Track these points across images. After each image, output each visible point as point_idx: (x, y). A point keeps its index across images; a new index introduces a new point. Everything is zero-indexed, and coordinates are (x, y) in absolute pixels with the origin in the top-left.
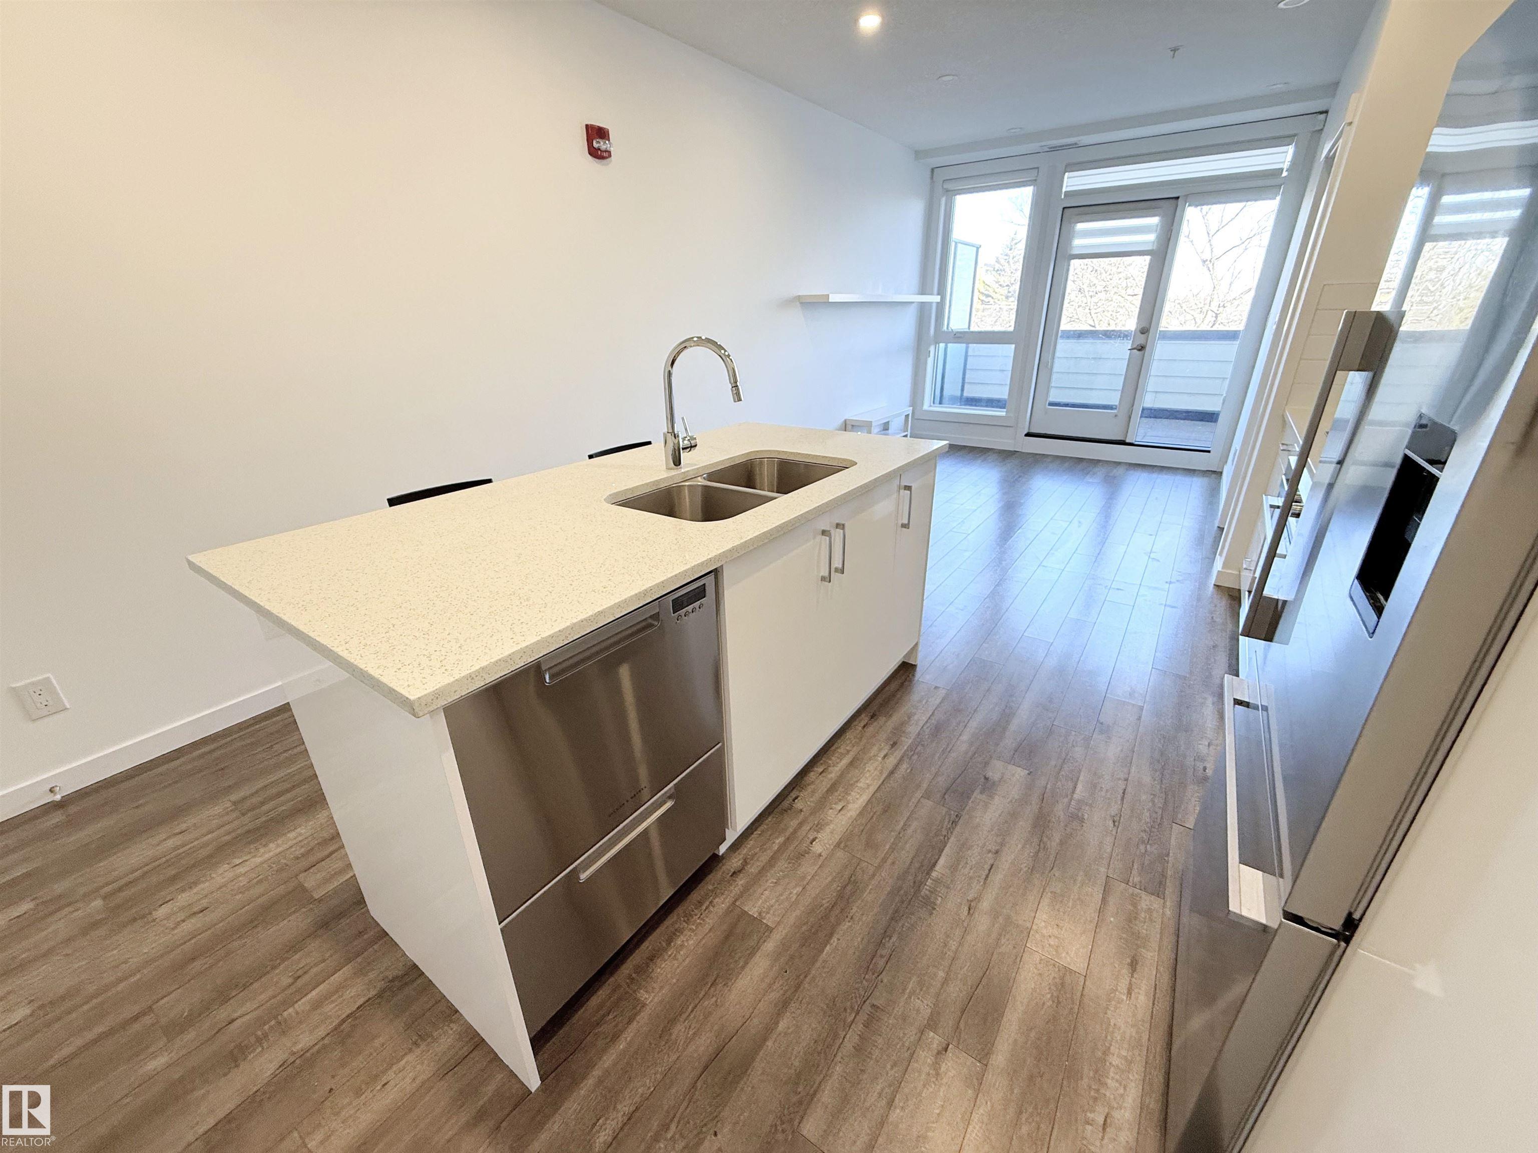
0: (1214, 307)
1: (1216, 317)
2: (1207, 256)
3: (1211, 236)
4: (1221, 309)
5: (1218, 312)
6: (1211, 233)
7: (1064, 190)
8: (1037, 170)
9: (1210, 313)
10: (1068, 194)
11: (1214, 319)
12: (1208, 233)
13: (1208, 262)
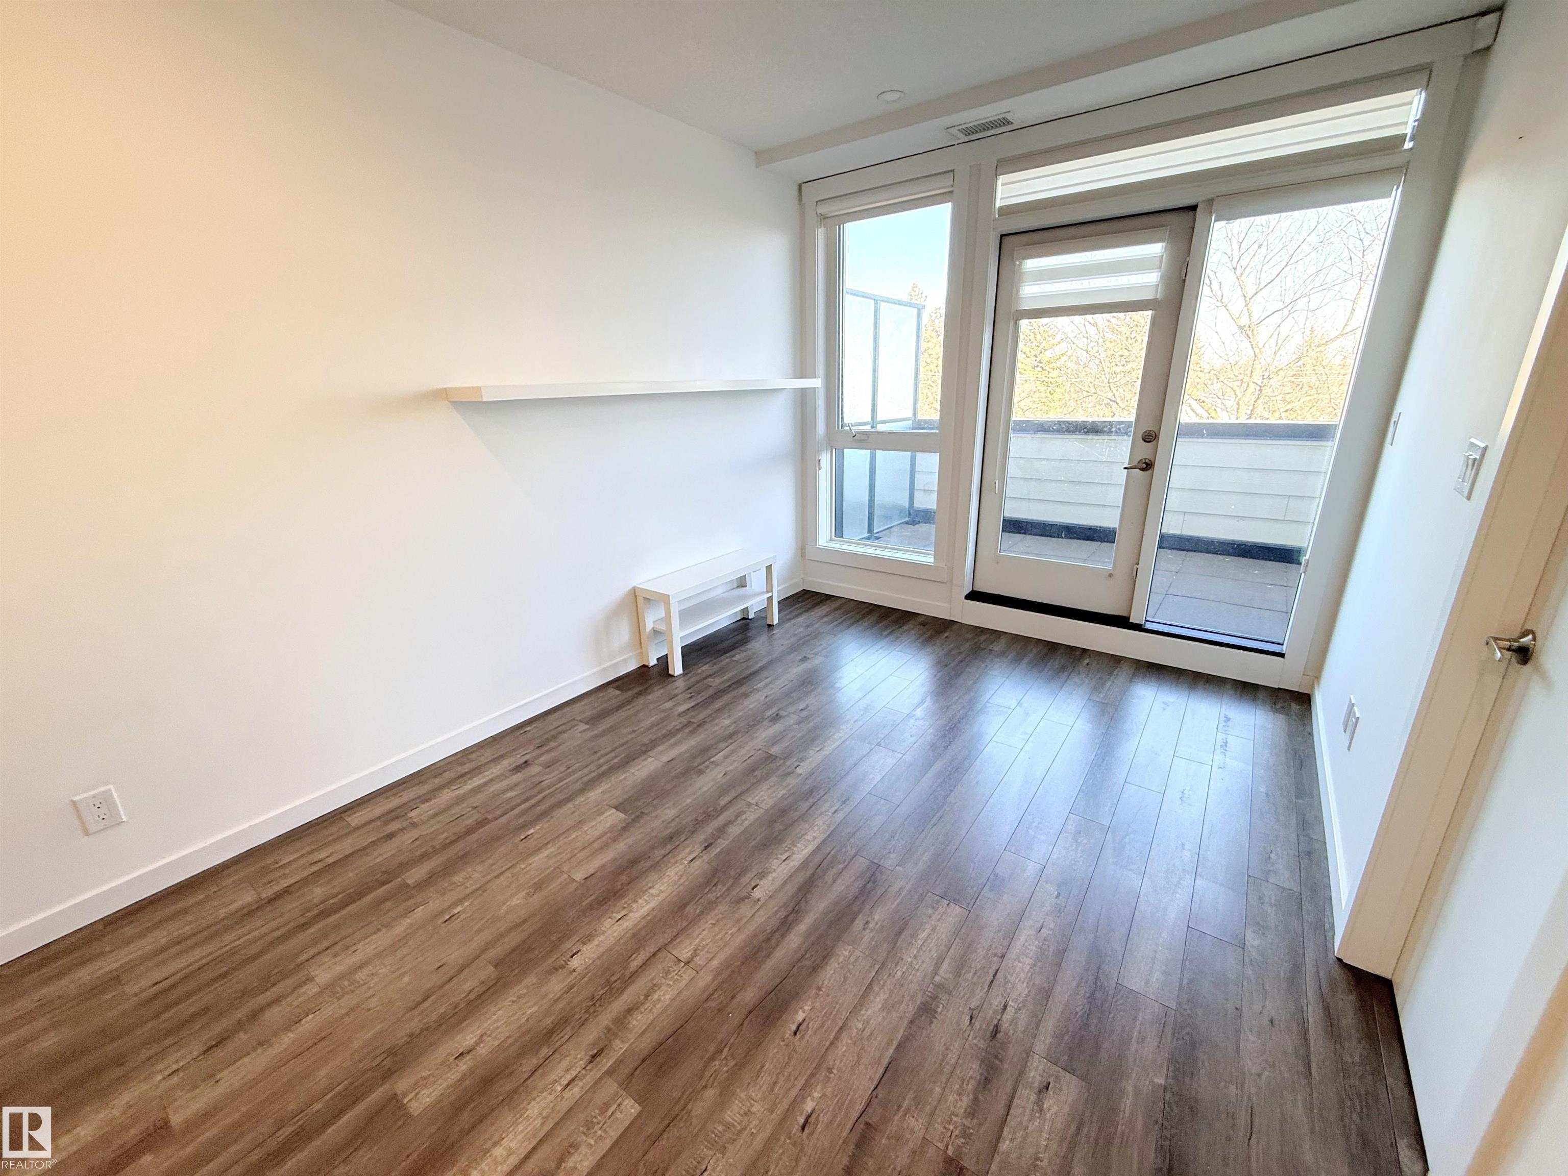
0: (1257, 377)
1: (1261, 390)
2: (1244, 321)
3: (1247, 299)
4: (1266, 381)
5: (1262, 385)
6: (1249, 296)
7: (998, 204)
8: (952, 174)
9: (1252, 386)
10: (1007, 211)
11: (1258, 392)
12: (1245, 297)
13: (1247, 328)
